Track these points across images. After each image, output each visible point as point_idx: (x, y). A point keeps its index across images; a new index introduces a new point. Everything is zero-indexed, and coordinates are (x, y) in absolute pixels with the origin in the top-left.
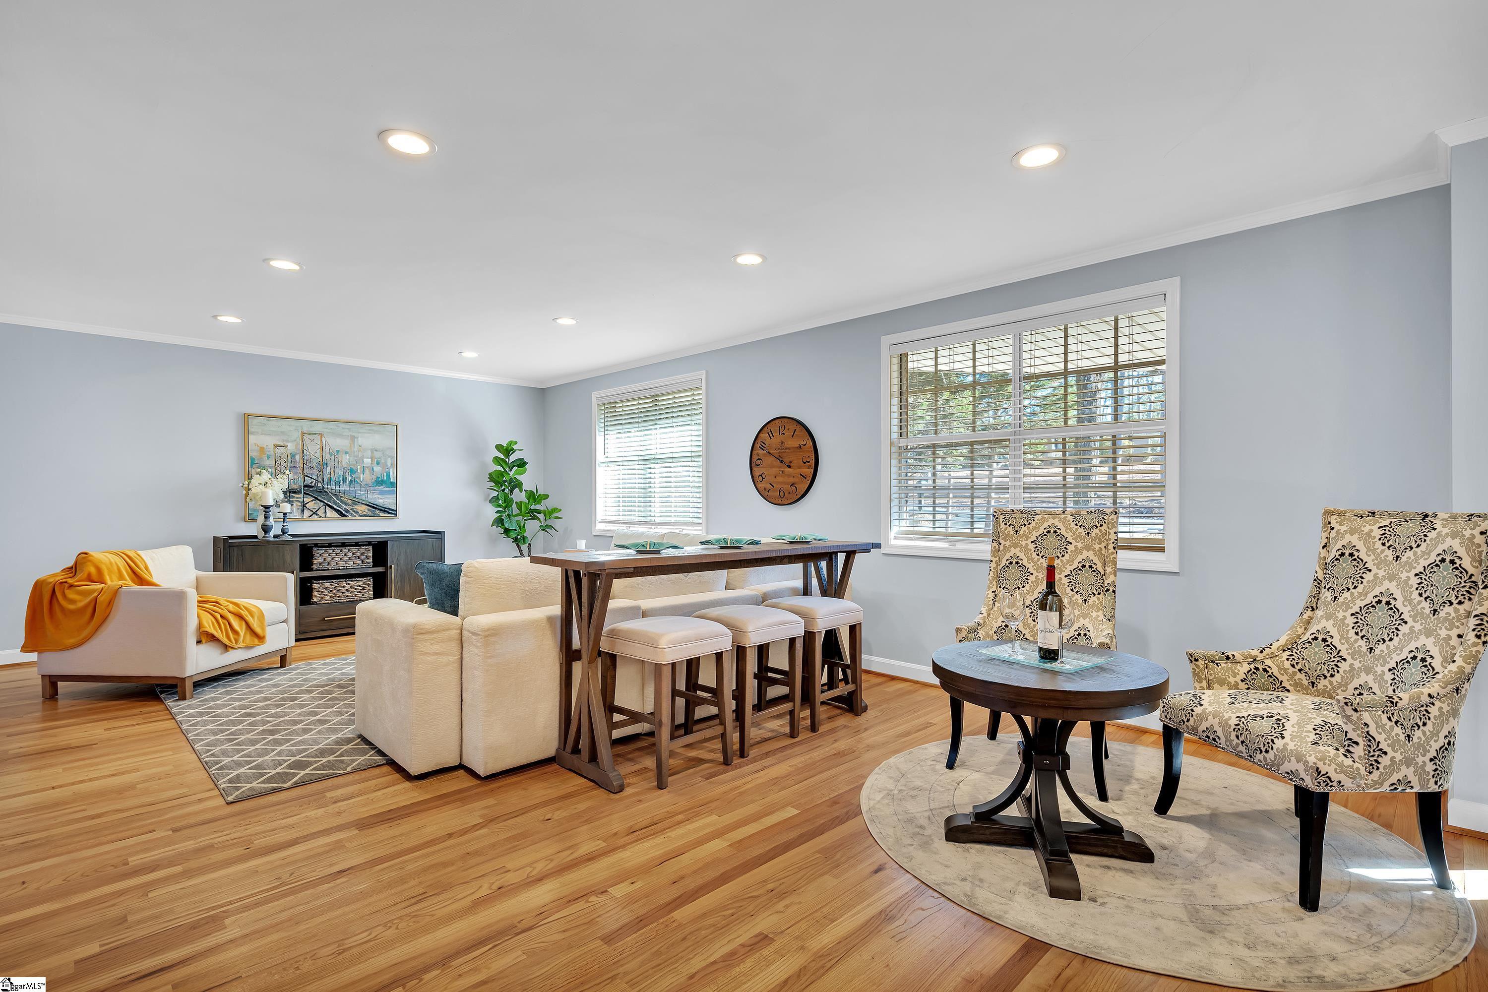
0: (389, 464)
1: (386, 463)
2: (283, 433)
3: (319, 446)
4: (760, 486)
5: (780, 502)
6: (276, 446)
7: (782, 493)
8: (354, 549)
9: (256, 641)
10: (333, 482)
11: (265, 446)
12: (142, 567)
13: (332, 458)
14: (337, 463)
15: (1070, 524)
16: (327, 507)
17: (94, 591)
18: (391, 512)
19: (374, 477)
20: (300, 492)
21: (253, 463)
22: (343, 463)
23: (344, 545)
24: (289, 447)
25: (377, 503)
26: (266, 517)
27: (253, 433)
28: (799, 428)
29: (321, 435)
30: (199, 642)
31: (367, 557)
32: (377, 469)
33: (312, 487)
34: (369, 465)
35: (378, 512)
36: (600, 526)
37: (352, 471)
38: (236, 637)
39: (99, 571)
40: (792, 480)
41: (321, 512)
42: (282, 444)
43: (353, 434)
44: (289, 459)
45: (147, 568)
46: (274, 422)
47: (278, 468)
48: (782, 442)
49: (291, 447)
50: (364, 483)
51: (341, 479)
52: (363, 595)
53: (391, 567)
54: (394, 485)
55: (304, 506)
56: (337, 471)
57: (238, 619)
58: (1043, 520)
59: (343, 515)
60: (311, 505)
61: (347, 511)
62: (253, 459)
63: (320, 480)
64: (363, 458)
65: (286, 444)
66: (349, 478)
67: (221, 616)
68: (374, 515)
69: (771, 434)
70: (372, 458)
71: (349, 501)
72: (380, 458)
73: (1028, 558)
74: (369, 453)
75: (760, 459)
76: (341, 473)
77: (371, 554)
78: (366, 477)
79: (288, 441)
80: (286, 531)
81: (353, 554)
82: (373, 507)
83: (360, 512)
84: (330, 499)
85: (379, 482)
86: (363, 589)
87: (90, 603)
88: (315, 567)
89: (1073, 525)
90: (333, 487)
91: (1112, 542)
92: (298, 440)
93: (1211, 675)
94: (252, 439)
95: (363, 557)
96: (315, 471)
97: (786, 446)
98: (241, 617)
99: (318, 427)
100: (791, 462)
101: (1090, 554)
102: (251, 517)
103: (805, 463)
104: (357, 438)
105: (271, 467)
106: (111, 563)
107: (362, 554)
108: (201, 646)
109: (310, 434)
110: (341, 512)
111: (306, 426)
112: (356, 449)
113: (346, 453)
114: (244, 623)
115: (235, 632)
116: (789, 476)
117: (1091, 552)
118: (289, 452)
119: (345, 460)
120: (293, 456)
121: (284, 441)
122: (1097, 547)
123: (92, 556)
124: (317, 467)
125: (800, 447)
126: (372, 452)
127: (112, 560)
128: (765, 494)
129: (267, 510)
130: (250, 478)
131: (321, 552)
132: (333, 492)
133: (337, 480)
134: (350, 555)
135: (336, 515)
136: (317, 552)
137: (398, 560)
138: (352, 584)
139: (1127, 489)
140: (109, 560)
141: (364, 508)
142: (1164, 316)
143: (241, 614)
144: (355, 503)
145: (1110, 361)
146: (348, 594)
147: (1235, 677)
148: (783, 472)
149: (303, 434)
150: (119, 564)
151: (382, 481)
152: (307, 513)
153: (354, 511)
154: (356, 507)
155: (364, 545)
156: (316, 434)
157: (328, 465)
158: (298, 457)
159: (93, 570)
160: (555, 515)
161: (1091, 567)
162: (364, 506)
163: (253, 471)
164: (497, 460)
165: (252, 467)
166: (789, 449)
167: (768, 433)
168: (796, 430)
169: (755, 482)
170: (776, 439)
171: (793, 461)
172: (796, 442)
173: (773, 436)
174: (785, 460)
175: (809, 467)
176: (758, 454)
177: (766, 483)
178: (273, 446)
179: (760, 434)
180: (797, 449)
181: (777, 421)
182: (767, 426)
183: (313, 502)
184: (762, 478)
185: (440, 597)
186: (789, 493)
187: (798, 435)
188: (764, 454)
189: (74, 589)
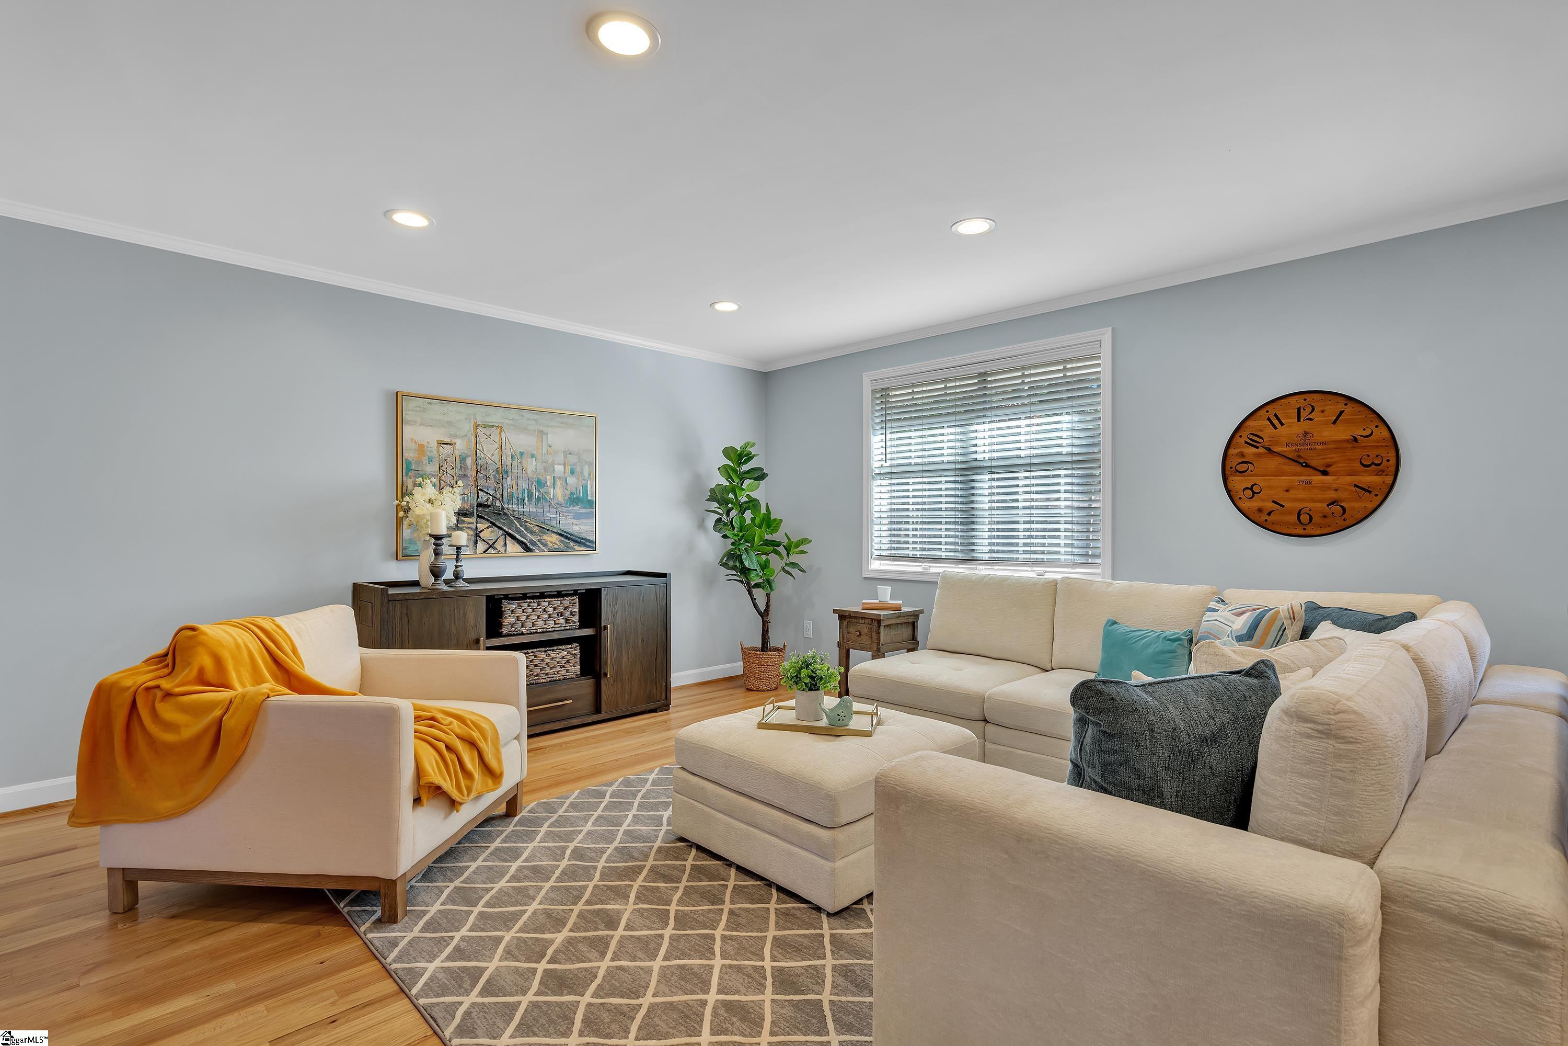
0: (586, 474)
1: (582, 472)
2: (450, 423)
3: (497, 446)
4: (1246, 505)
5: (1301, 532)
6: (442, 443)
7: (1305, 517)
8: (556, 602)
9: (490, 782)
10: (515, 500)
11: (425, 444)
12: (288, 649)
13: (515, 463)
14: (520, 471)
16: (508, 538)
17: (213, 705)
18: (587, 544)
19: (568, 493)
20: (471, 514)
21: (409, 470)
22: (529, 472)
23: (542, 596)
24: (457, 446)
25: (567, 530)
26: (437, 553)
27: (409, 423)
28: (1349, 409)
29: (500, 428)
30: (417, 801)
31: (572, 614)
32: (571, 480)
33: (489, 506)
34: (561, 475)
35: (572, 544)
36: (875, 565)
37: (540, 484)
38: (469, 783)
39: (219, 662)
40: (1332, 495)
41: (499, 545)
42: (448, 440)
43: (541, 429)
44: (458, 465)
45: (294, 651)
46: (437, 407)
47: (443, 478)
48: (1306, 433)
49: (461, 445)
50: (555, 501)
51: (526, 495)
52: (567, 671)
53: (605, 628)
54: (592, 504)
55: (477, 535)
56: (520, 482)
57: (467, 746)
59: (527, 549)
60: (486, 534)
61: (533, 543)
62: (409, 463)
63: (499, 496)
64: (553, 464)
65: (454, 441)
66: (536, 494)
67: (448, 747)
68: (568, 549)
69: (1276, 421)
70: (564, 465)
71: (536, 529)
72: (575, 464)
74: (560, 458)
75: (1249, 462)
76: (526, 486)
77: (577, 609)
78: (558, 493)
79: (456, 436)
80: (461, 574)
81: (555, 609)
82: (565, 536)
83: (550, 545)
84: (511, 524)
85: (574, 500)
86: (568, 662)
87: (206, 730)
88: (505, 630)
90: (515, 507)
92: (469, 435)
94: (409, 432)
95: (567, 614)
96: (492, 483)
97: (1317, 439)
98: (472, 744)
99: (496, 417)
100: (1329, 466)
102: (407, 552)
103: (1368, 466)
104: (546, 434)
105: (433, 476)
106: (238, 646)
107: (565, 608)
108: (421, 811)
109: (485, 426)
110: (526, 545)
111: (481, 415)
112: (544, 451)
113: (533, 456)
114: (476, 754)
115: (467, 774)
116: (1324, 488)
118: (457, 453)
119: (531, 466)
120: (463, 459)
121: (451, 436)
123: (203, 633)
124: (495, 477)
125: (1355, 440)
126: (565, 457)
127: (240, 641)
128: (1262, 519)
129: (439, 542)
130: (404, 492)
131: (513, 607)
132: (516, 514)
133: (521, 496)
134: (550, 610)
135: (518, 549)
136: (508, 607)
137: (614, 618)
138: (553, 654)
140: (235, 639)
141: (555, 537)
143: (472, 737)
144: (544, 530)
146: (548, 670)
148: (1308, 481)
149: (477, 426)
150: (251, 646)
151: (578, 498)
152: (481, 547)
153: (542, 544)
154: (545, 537)
155: (568, 595)
156: (493, 426)
157: (509, 474)
158: (469, 461)
159: (207, 662)
160: (801, 548)
162: (553, 535)
163: (409, 483)
164: (725, 470)
165: (407, 475)
166: (1324, 443)
167: (1269, 419)
168: (1342, 412)
169: (1236, 499)
170: (1291, 429)
171: (1335, 463)
172: (1342, 433)
173: (1282, 424)
174: (1313, 463)
175: (1380, 473)
176: (1242, 455)
177: (1263, 500)
178: (436, 444)
179: (1249, 423)
180: (1346, 445)
181: (1293, 400)
182: (1268, 408)
183: (489, 530)
184: (1254, 493)
185: (1148, 772)
186: (1325, 517)
187: (1347, 421)
188: (1259, 455)
189: (173, 700)
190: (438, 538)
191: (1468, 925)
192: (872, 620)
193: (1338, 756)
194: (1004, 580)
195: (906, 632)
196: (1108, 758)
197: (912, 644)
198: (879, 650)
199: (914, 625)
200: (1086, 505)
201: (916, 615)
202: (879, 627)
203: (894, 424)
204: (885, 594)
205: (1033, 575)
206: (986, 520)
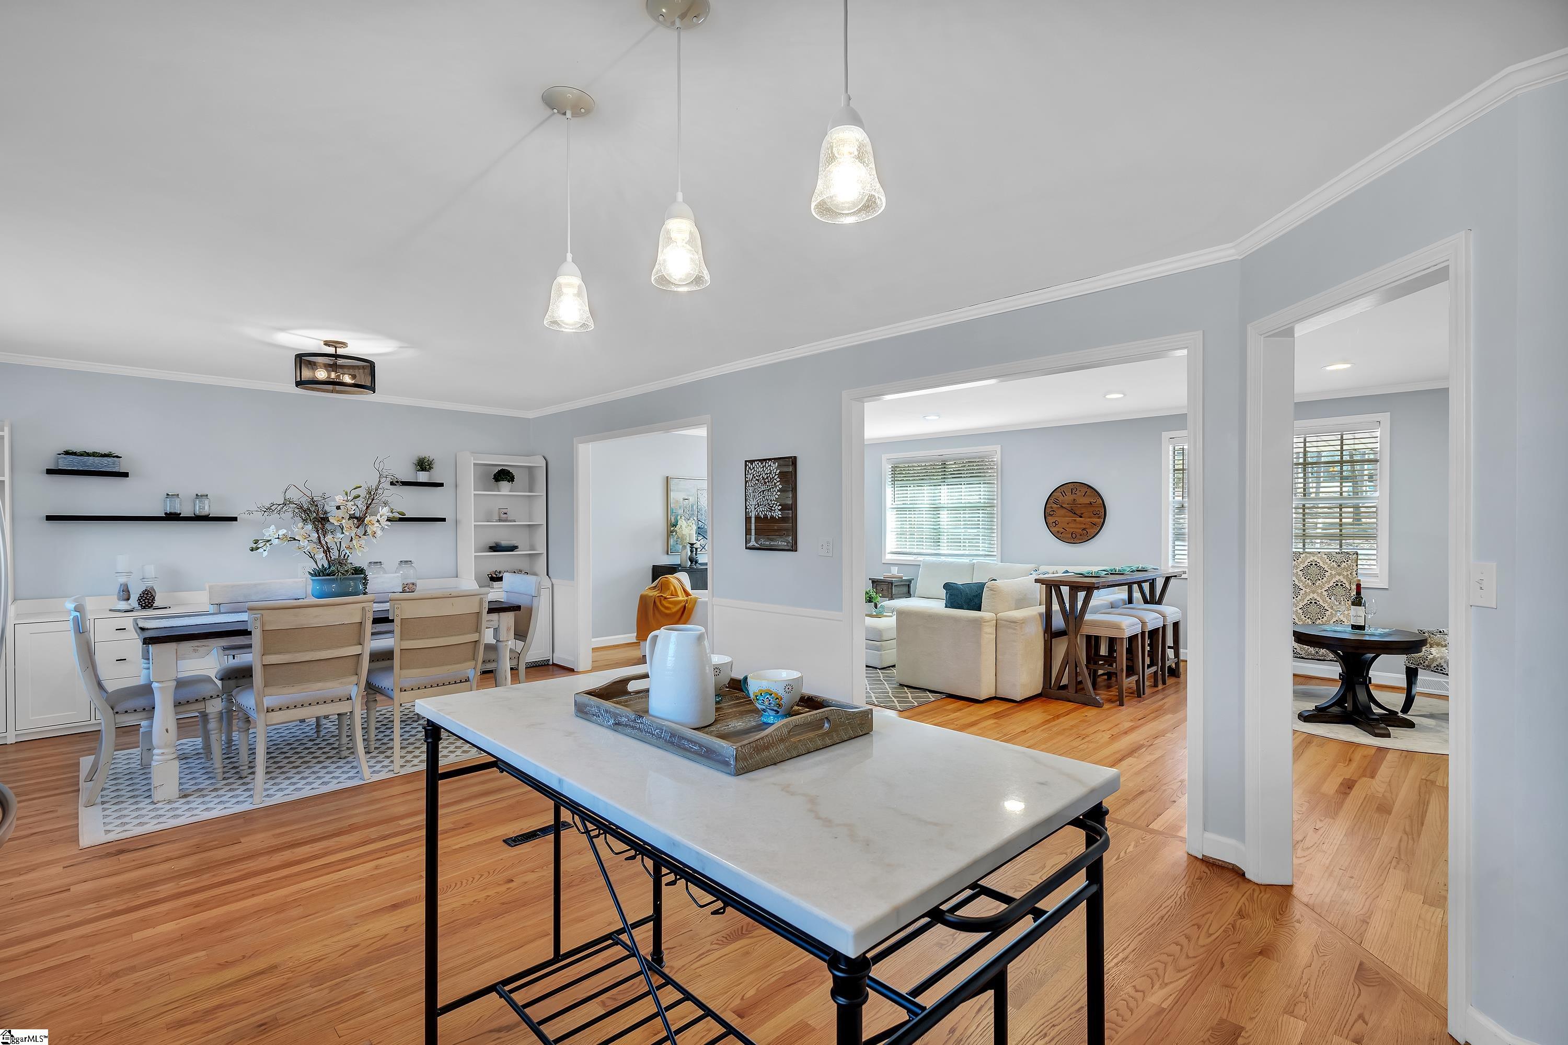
2: (688, 490)
3: (705, 499)
4: (1053, 529)
5: (1072, 541)
6: (685, 499)
7: (1074, 535)
11: (678, 499)
15: (1325, 560)
21: (674, 514)
26: (692, 551)
27: (672, 491)
28: (1089, 491)
33: (702, 528)
36: (889, 557)
40: (1084, 526)
42: (687, 498)
44: (691, 509)
46: (683, 482)
47: (686, 516)
48: (1074, 500)
49: (692, 500)
58: (1307, 558)
62: (673, 511)
65: (689, 498)
69: (1064, 494)
73: (1299, 580)
75: (1053, 511)
79: (690, 496)
89: (1328, 560)
91: (1354, 571)
92: (695, 495)
93: (1432, 641)
94: (673, 495)
96: (702, 517)
97: (1078, 502)
100: (1082, 514)
101: (1341, 578)
103: (1095, 515)
105: (682, 515)
109: (701, 490)
111: (699, 485)
116: (1081, 523)
117: (1341, 577)
118: (690, 504)
120: (692, 506)
121: (688, 495)
122: (1345, 573)
124: (704, 514)
125: (1091, 503)
128: (1059, 535)
129: (692, 546)
130: (671, 524)
139: (1352, 538)
142: (1378, 434)
145: (1338, 458)
147: (1445, 641)
148: (1075, 520)
149: (698, 490)
156: (704, 490)
158: (695, 507)
161: (1342, 585)
165: (673, 516)
166: (1080, 504)
167: (1061, 493)
168: (1086, 492)
169: (1049, 527)
170: (1069, 498)
171: (1084, 513)
172: (1086, 500)
173: (1066, 495)
174: (1077, 512)
175: (1099, 518)
176: (1052, 508)
177: (1059, 528)
178: (682, 500)
179: (1054, 494)
180: (1087, 505)
181: (1069, 485)
182: (1060, 488)
183: (702, 540)
184: (1056, 524)
185: (960, 603)
186: (1081, 535)
187: (1089, 496)
188: (1058, 508)
189: (666, 600)
190: (692, 544)
191: (1008, 621)
192: (889, 582)
193: (993, 594)
194: (952, 563)
195: (905, 589)
196: (952, 601)
197: (908, 594)
198: (892, 597)
199: (909, 586)
200: (989, 527)
201: (910, 581)
202: (892, 585)
203: (899, 482)
204: (895, 571)
205: (968, 561)
206: (945, 534)
